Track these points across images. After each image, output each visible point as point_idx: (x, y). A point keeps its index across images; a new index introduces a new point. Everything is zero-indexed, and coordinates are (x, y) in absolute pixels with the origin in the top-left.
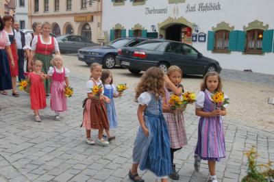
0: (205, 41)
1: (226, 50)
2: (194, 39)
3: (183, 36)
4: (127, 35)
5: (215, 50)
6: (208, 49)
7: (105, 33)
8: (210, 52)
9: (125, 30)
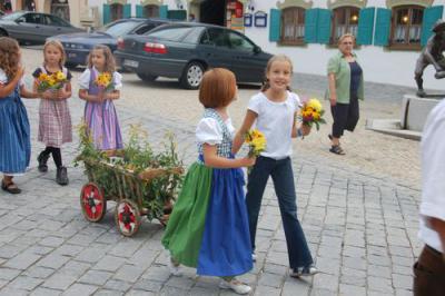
0: (265, 26)
1: (300, 42)
2: (248, 22)
3: (228, 18)
4: (133, 13)
5: (282, 41)
6: (271, 40)
7: (95, 10)
8: (275, 44)
9: (130, 5)
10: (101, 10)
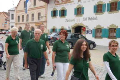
3: (82, 31)
9: (57, 29)
10: (50, 30)
